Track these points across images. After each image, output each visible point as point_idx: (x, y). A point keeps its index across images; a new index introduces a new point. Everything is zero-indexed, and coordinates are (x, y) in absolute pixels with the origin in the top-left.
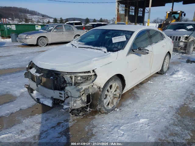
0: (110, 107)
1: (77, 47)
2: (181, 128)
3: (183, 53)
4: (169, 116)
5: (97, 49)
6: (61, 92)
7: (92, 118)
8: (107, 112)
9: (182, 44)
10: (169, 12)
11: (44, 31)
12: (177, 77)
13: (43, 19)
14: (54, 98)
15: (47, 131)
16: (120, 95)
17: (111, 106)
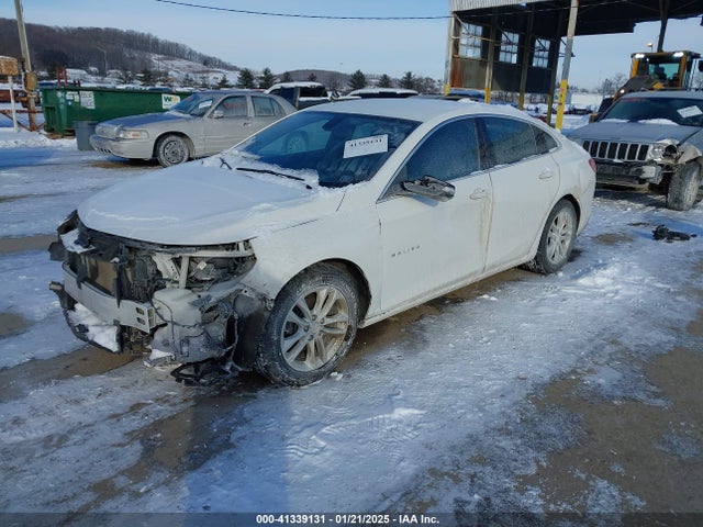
0: (309, 365)
1: (234, 169)
2: (519, 442)
3: (659, 205)
4: (497, 405)
5: (289, 177)
6: (140, 306)
7: (246, 398)
8: (299, 381)
9: (650, 172)
10: (642, 56)
11: (181, 115)
12: (592, 284)
13: (204, 72)
14: (122, 323)
15: (93, 425)
16: (349, 328)
17: (312, 362)
